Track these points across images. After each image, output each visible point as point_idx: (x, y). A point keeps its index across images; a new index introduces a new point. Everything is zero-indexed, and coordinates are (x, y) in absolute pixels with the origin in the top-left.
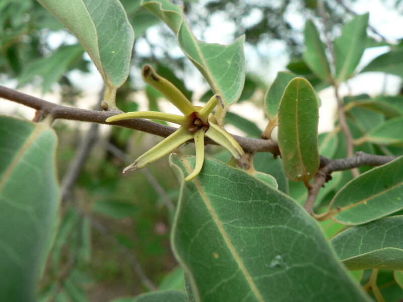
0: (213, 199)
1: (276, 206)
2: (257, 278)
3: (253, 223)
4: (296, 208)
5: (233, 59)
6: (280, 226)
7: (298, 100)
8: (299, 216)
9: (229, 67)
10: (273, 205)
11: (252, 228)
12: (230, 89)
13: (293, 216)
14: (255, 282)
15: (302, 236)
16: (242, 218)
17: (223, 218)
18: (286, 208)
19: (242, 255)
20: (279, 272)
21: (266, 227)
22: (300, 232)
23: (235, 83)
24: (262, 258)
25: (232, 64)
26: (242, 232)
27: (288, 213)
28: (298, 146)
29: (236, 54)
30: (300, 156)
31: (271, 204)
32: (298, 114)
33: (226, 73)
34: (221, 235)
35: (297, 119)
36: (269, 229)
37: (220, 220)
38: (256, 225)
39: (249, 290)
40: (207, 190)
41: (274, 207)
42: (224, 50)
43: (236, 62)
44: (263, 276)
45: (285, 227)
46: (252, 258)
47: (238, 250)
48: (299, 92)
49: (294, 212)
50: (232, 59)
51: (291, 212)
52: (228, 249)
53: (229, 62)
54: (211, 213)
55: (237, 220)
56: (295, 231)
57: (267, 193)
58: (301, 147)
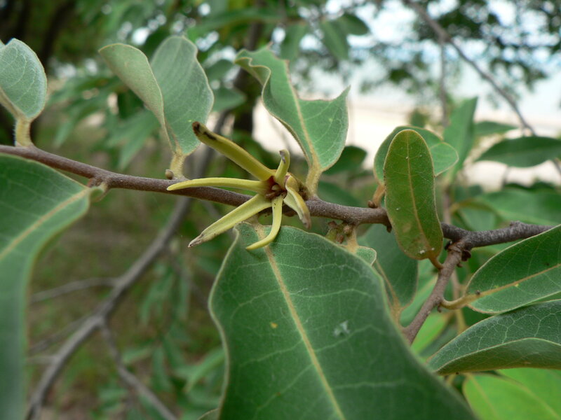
0: (283, 269)
1: (344, 268)
2: (319, 350)
3: (322, 291)
4: (364, 268)
5: (335, 116)
6: (348, 290)
7: (410, 157)
8: (367, 276)
9: (330, 125)
10: (342, 267)
11: (320, 296)
12: (329, 150)
13: (361, 277)
14: (317, 355)
15: (367, 297)
16: (311, 287)
17: (291, 289)
18: (354, 269)
19: (307, 326)
20: (341, 341)
21: (334, 293)
22: (365, 294)
23: (334, 143)
24: (327, 328)
25: (333, 122)
26: (310, 301)
27: (355, 274)
28: (416, 214)
29: (340, 110)
30: (420, 227)
31: (340, 267)
32: (411, 174)
33: (326, 133)
34: (287, 306)
35: (410, 182)
36: (337, 295)
37: (289, 291)
38: (325, 293)
39: (310, 363)
40: (279, 261)
41: (342, 269)
42: (327, 107)
43: (338, 119)
44: (325, 347)
45: (353, 290)
46: (316, 329)
47: (302, 322)
48: (409, 148)
49: (361, 273)
50: (333, 116)
51: (359, 272)
52: (292, 320)
53: (331, 120)
54: (279, 284)
55: (307, 289)
56: (361, 292)
57: (336, 255)
58: (419, 216)
